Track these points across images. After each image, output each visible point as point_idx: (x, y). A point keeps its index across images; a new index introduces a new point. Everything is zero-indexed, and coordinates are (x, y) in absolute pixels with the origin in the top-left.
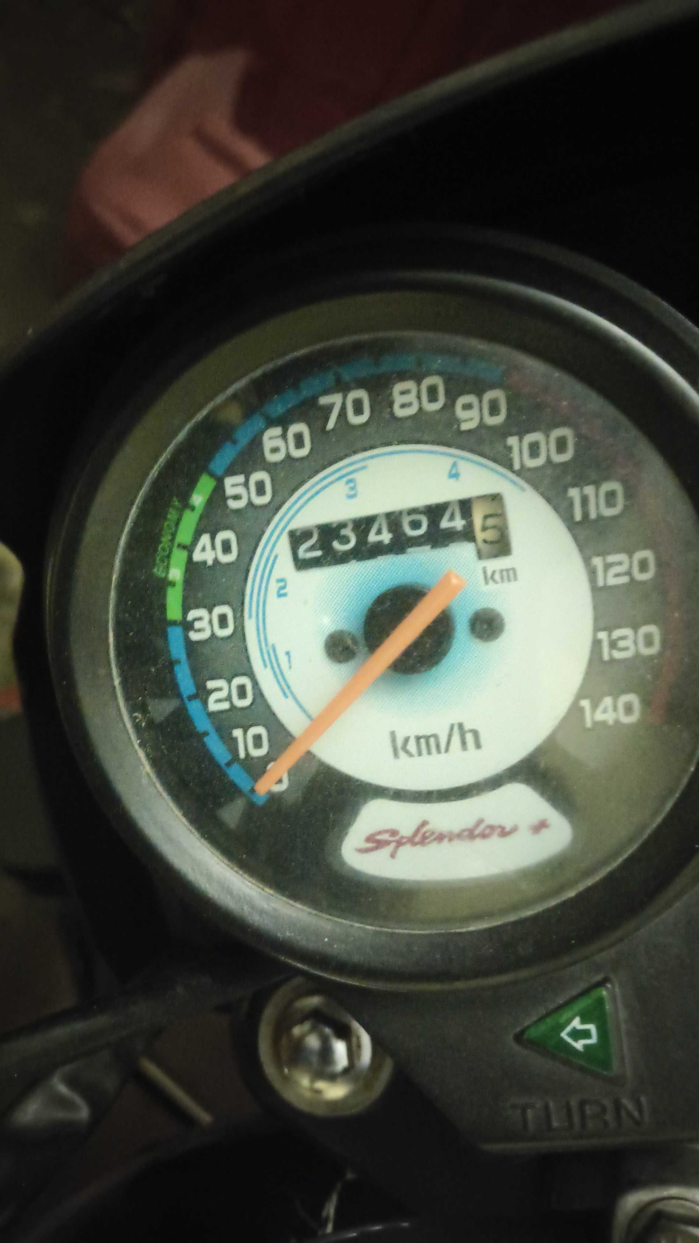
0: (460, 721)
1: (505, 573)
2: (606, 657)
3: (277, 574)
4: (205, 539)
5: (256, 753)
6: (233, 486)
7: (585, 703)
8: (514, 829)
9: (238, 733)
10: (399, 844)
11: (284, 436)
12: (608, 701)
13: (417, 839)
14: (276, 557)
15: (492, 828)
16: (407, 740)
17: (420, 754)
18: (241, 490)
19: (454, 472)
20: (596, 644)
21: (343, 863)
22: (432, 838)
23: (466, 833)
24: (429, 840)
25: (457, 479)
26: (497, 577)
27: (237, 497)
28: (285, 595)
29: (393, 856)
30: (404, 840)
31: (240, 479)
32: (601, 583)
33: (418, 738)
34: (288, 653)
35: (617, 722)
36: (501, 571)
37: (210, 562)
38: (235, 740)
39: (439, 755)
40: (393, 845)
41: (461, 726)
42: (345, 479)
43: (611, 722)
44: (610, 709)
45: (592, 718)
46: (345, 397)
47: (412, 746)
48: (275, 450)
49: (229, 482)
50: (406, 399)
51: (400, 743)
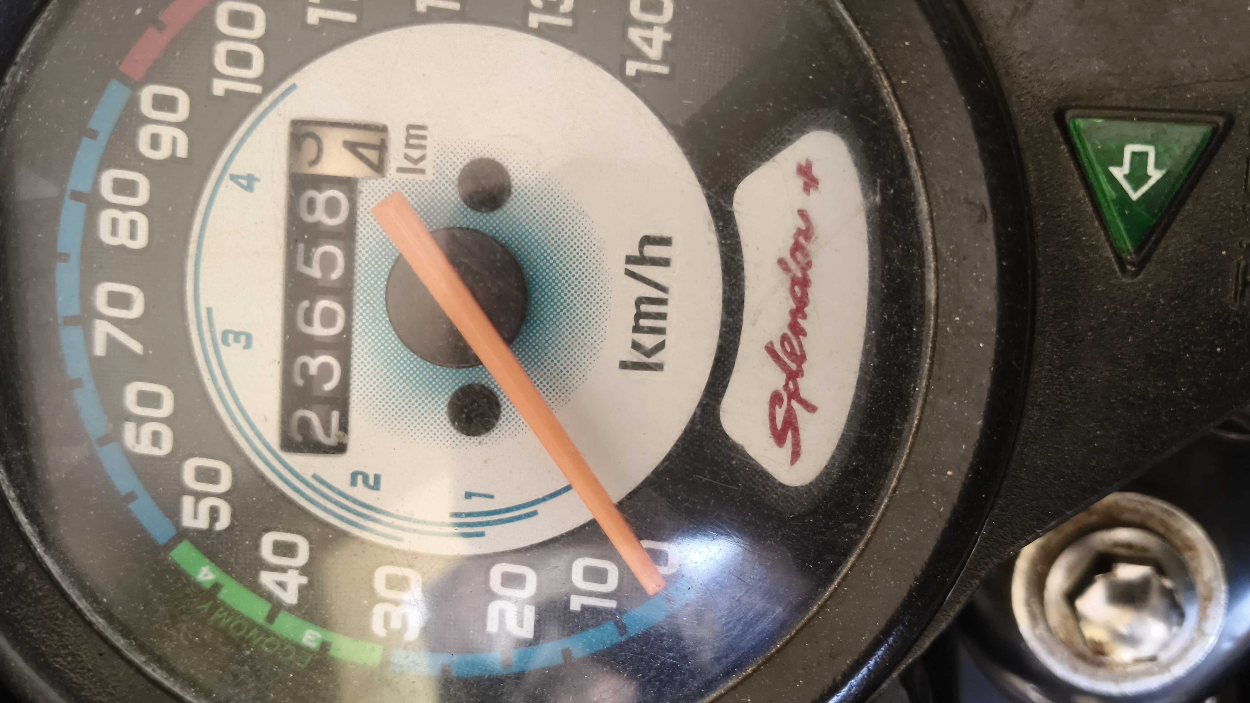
0: (624, 260)
1: (413, 141)
2: (567, 22)
3: (342, 482)
4: (267, 579)
5: (612, 583)
6: (196, 516)
7: (632, 68)
8: (803, 214)
9: (576, 603)
10: (794, 395)
11: (141, 421)
12: (635, 34)
13: (794, 367)
14: (315, 477)
15: (796, 248)
16: (636, 346)
17: (661, 331)
18: (205, 504)
19: (244, 182)
20: (544, 32)
21: (808, 489)
22: (795, 343)
23: (797, 289)
24: (797, 348)
25: (257, 180)
26: (416, 154)
27: (214, 513)
28: (377, 478)
29: (810, 408)
30: (791, 386)
31: (187, 502)
32: (456, 6)
33: (637, 329)
34: (469, 495)
35: (668, 27)
36: (408, 146)
37: (304, 580)
38: (585, 608)
39: (670, 302)
40: (795, 404)
41: (630, 260)
42: (222, 347)
43: (668, 37)
44: (647, 33)
45: (656, 62)
46: (102, 317)
47: (649, 341)
48: (156, 438)
49: (188, 521)
50: (124, 229)
51: (637, 357)
